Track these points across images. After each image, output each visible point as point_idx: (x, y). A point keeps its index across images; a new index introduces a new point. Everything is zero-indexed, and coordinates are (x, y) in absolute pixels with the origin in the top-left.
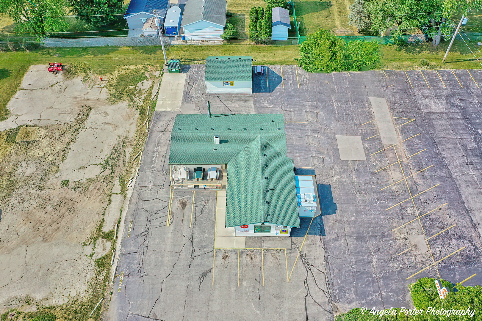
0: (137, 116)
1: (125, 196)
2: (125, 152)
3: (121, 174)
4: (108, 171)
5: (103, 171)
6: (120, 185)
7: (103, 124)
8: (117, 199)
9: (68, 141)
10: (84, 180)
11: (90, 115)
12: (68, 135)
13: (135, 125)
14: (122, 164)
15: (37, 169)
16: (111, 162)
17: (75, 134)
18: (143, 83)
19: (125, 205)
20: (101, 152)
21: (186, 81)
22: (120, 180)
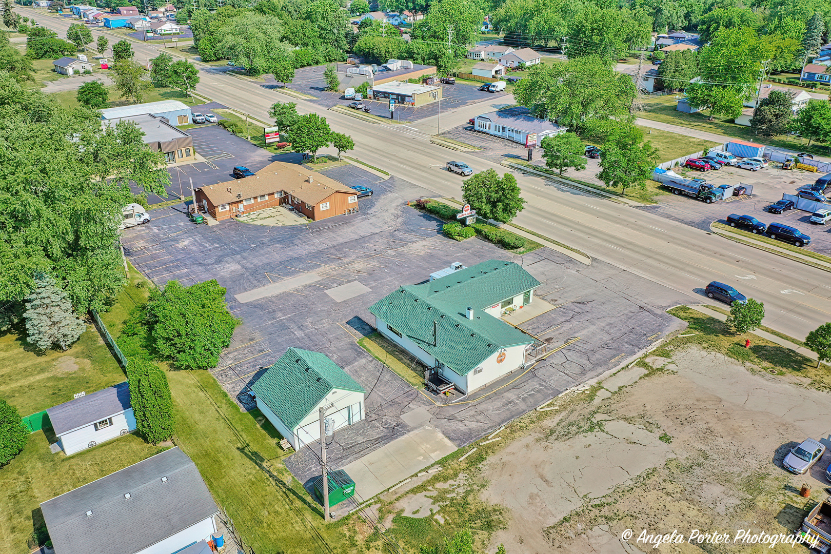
0: (491, 459)
1: (599, 383)
2: (558, 424)
3: (585, 405)
4: (599, 417)
5: (605, 420)
6: (595, 395)
7: (553, 484)
8: (613, 385)
9: (628, 495)
10: (637, 426)
11: (560, 517)
12: (622, 507)
13: (508, 450)
14: (573, 414)
15: (701, 485)
16: (586, 425)
17: (610, 500)
18: (414, 513)
19: (607, 376)
20: (589, 445)
21: (357, 458)
22: (592, 400)
